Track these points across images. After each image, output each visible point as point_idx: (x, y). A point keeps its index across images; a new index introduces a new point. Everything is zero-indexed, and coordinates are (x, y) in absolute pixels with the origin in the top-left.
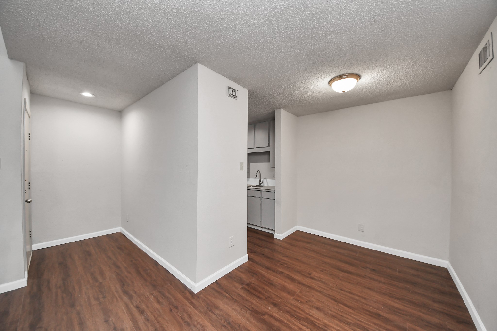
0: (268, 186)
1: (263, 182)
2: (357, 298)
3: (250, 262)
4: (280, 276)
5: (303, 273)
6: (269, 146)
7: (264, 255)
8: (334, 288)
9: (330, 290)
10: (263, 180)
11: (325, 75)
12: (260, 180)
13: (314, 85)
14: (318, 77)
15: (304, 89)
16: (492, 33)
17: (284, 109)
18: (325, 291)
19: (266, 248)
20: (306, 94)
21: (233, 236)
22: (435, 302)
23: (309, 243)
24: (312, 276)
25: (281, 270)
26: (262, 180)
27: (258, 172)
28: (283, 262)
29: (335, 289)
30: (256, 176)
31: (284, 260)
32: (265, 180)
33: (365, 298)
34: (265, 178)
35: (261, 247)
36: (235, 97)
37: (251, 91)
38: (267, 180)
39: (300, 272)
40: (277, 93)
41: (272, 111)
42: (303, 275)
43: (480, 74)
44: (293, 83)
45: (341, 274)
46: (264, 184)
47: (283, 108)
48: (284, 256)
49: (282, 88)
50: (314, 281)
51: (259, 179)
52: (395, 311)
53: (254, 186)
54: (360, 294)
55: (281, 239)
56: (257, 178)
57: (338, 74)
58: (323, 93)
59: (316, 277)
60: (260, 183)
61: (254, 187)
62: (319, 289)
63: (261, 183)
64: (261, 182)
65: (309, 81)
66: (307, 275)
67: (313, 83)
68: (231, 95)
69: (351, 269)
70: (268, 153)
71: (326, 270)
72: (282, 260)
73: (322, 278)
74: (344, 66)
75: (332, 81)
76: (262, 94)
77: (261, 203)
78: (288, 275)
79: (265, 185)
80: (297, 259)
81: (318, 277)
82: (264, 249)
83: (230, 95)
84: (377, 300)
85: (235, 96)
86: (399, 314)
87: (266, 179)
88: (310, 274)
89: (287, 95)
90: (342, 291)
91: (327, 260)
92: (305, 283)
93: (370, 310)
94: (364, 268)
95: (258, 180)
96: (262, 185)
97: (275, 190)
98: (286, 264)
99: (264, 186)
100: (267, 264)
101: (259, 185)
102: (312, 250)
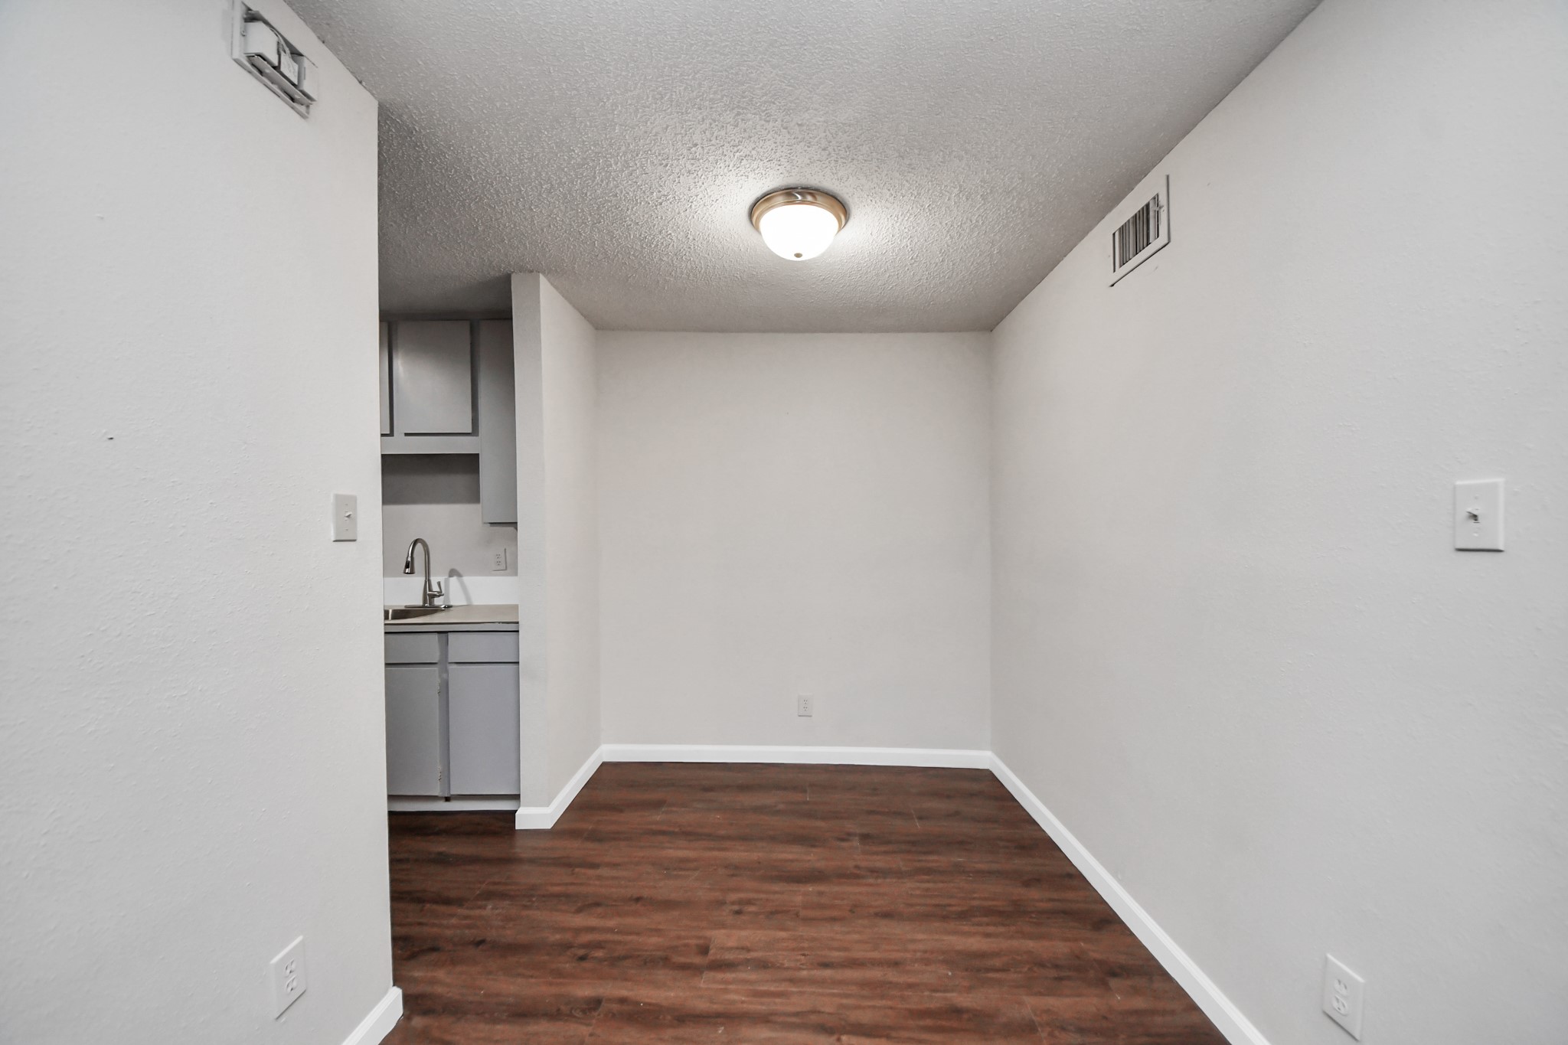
0: (469, 607)
1: (443, 592)
2: (876, 974)
3: (418, 1022)
4: (590, 1029)
5: (682, 960)
6: (475, 432)
7: (482, 942)
8: (800, 969)
9: (794, 989)
10: (442, 579)
11: (755, 165)
12: (428, 582)
13: (701, 195)
14: (727, 163)
15: (661, 204)
16: (1168, 177)
17: (549, 281)
18: (778, 1005)
19: (488, 896)
20: (660, 232)
21: (300, 938)
22: (1027, 884)
23: (658, 805)
24: (713, 954)
25: (584, 990)
26: (439, 584)
27: (419, 546)
28: (586, 938)
29: (804, 973)
30: (409, 565)
31: (591, 929)
32: (454, 580)
33: (896, 964)
34: (453, 573)
35: (459, 902)
36: (298, 95)
37: (400, 116)
38: (466, 579)
39: (665, 962)
40: (541, 185)
41: (492, 273)
42: (684, 967)
43: (1113, 285)
44: (625, 154)
45: (799, 895)
46: (448, 599)
47: (548, 272)
48: (579, 911)
49: (571, 158)
50: (729, 976)
51: (424, 579)
52: (976, 967)
53: (395, 612)
54: (875, 955)
55: (548, 825)
56: (412, 572)
57: (792, 181)
58: (720, 246)
59: (731, 949)
60: (429, 596)
61: (393, 618)
62: (759, 1007)
63: (433, 596)
64: (435, 588)
65: (689, 167)
66: (697, 960)
67: (700, 183)
68: (269, 70)
69: (810, 858)
70: (469, 463)
71: (749, 902)
72: (578, 931)
73: (749, 945)
74: (824, 149)
75: (767, 205)
76: (460, 160)
77: (445, 689)
78: (623, 1001)
79: (452, 604)
80: (638, 899)
81: (737, 948)
82: (480, 907)
83: (257, 64)
84: (925, 952)
85: (294, 84)
86: (991, 975)
87: (459, 575)
88: (704, 950)
89: (583, 211)
90: (828, 973)
91: (739, 854)
92: (702, 1006)
93: (927, 1006)
94: (843, 840)
95: (417, 582)
96: (438, 602)
97: (518, 623)
98: (599, 945)
99: (449, 607)
100: (512, 987)
101: (423, 606)
102: (677, 830)
